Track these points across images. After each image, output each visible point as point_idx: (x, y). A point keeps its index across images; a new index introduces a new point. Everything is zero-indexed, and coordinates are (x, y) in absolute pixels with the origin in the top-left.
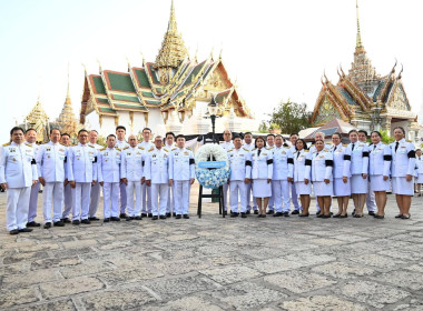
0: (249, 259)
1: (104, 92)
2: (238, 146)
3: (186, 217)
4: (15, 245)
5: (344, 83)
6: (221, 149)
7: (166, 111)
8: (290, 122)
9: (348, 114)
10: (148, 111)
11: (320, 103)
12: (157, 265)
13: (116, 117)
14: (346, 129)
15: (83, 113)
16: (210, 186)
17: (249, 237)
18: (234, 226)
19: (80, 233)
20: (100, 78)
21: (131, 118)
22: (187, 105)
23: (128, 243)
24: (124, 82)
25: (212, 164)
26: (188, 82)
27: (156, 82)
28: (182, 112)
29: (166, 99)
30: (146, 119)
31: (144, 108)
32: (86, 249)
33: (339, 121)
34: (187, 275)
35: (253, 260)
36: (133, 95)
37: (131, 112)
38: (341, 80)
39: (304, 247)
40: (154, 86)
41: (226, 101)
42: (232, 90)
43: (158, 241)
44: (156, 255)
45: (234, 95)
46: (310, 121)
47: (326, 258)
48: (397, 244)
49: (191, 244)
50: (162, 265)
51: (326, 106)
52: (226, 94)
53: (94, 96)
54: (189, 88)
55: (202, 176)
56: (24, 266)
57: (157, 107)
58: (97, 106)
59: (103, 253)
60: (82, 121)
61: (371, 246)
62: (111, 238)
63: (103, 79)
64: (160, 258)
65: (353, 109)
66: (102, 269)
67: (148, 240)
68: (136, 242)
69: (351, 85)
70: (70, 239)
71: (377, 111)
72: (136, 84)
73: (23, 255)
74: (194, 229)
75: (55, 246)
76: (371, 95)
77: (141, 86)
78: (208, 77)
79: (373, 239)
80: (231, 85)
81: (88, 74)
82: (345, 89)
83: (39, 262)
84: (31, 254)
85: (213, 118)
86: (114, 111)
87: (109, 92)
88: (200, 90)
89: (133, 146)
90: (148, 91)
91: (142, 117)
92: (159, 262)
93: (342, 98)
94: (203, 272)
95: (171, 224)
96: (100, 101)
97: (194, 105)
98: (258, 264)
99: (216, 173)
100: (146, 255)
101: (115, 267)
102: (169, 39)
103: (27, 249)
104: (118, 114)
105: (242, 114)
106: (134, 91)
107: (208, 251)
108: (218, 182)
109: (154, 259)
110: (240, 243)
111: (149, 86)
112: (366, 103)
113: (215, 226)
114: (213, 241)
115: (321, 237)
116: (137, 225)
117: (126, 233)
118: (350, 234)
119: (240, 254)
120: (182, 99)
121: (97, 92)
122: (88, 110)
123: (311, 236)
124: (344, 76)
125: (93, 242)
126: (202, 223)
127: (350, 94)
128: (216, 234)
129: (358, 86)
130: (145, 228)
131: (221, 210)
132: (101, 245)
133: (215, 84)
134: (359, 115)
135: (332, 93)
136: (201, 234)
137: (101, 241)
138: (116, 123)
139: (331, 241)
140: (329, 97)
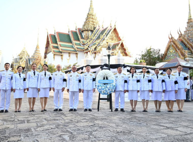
1: (56, 43)
2: (120, 72)
3: (90, 110)
5: (181, 38)
6: (111, 73)
7: (87, 53)
8: (151, 59)
9: (183, 55)
10: (78, 52)
11: (168, 49)
14: (183, 63)
15: (46, 53)
16: (104, 94)
18: (116, 118)
19: (29, 119)
20: (55, 36)
21: (69, 56)
22: (97, 50)
24: (66, 38)
25: (106, 81)
26: (98, 38)
27: (82, 38)
28: (95, 53)
29: (87, 46)
30: (77, 57)
31: (76, 51)
32: (28, 130)
33: (178, 58)
36: (71, 44)
37: (69, 53)
38: (180, 37)
39: (158, 136)
40: (81, 40)
41: (117, 48)
42: (121, 42)
43: (71, 126)
44: (66, 137)
45: (122, 45)
46: (162, 59)
49: (90, 130)
51: (171, 51)
52: (118, 44)
53: (51, 45)
54: (99, 41)
55: (100, 88)
57: (82, 51)
58: (53, 50)
59: (36, 133)
60: (45, 57)
62: (45, 122)
63: (56, 36)
65: (186, 52)
69: (185, 39)
70: (23, 122)
72: (72, 39)
77: (75, 40)
78: (108, 36)
80: (121, 40)
81: (49, 34)
82: (182, 42)
85: (109, 56)
86: (61, 52)
87: (59, 43)
88: (104, 42)
89: (59, 71)
90: (78, 42)
91: (75, 55)
93: (180, 46)
95: (81, 115)
96: (54, 47)
97: (101, 50)
99: (108, 87)
100: (60, 136)
102: (89, 16)
104: (63, 54)
105: (126, 55)
106: (71, 42)
107: (98, 136)
108: (109, 92)
109: (64, 139)
110: (118, 130)
111: (79, 40)
113: (106, 117)
114: (103, 128)
115: (168, 128)
116: (63, 114)
117: (55, 120)
118: (187, 127)
119: (117, 139)
120: (95, 47)
121: (53, 43)
122: (48, 51)
123: (162, 127)
124: (181, 35)
125: (35, 124)
126: (99, 115)
127: (185, 44)
128: (105, 123)
129: (189, 40)
130: (66, 116)
131: (111, 107)
132: (38, 127)
133: (112, 39)
134: (190, 56)
135: (175, 44)
136: (96, 122)
137: (39, 125)
138: (62, 59)
139: (175, 132)
140: (173, 46)
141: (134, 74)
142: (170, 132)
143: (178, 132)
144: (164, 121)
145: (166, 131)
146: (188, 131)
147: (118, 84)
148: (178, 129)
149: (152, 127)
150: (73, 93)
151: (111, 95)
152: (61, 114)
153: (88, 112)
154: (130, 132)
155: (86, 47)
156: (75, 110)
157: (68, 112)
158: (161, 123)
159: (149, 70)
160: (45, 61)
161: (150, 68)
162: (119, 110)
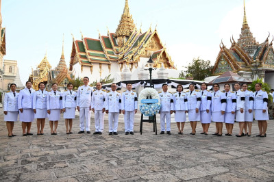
0: (172, 168)
1: (84, 51)
3: (132, 133)
4: (28, 151)
5: (235, 47)
6: (155, 91)
7: (122, 63)
8: (198, 72)
9: (237, 67)
10: (111, 63)
11: (219, 60)
12: (114, 170)
13: (91, 67)
14: (236, 78)
15: (72, 64)
16: (147, 115)
17: (172, 150)
18: (162, 142)
19: (67, 144)
20: (82, 43)
21: (100, 67)
22: (135, 60)
23: (96, 152)
24: (95, 45)
25: (149, 101)
26: (135, 45)
27: (115, 45)
28: (132, 64)
29: (122, 56)
30: (109, 68)
31: (108, 61)
32: (71, 156)
33: (231, 73)
34: (133, 179)
35: (174, 168)
36: (102, 53)
37: (100, 64)
38: (233, 46)
39: (208, 160)
40: (115, 48)
41: (159, 57)
42: (162, 50)
43: (115, 151)
44: (114, 163)
45: (164, 53)
46: (211, 71)
47: (222, 170)
48: (270, 160)
49: (135, 154)
50: (117, 170)
51: (223, 62)
52: (159, 53)
53: (78, 54)
54: (136, 49)
55: (143, 108)
56: (33, 167)
57: (116, 61)
58: (80, 60)
59: (80, 159)
60: (71, 69)
61: (252, 160)
62: (86, 147)
63: (84, 43)
64: (115, 164)
65: (240, 64)
66: (79, 171)
67: (109, 150)
68: (101, 151)
69: (239, 49)
70: (61, 147)
71: (256, 66)
72: (103, 46)
73: (33, 159)
74: (138, 143)
75: (52, 152)
76: (252, 56)
77: (107, 47)
78: (148, 42)
79: (254, 155)
80: (161, 47)
81: (75, 40)
82: (236, 52)
83: (42, 164)
84: (38, 158)
85: (151, 70)
86: (90, 63)
87: (87, 51)
88: (143, 50)
90: (111, 50)
91: (107, 67)
92: (115, 167)
93: (233, 57)
94: (143, 177)
95: (123, 139)
96: (81, 56)
97: (139, 59)
98: (178, 172)
99: (152, 107)
100: (107, 162)
101: (88, 171)
102: (125, 19)
103: (35, 155)
104: (92, 65)
105: (169, 65)
106: (102, 50)
107: (146, 161)
108: (153, 112)
109: (112, 165)
110: (166, 155)
111: (111, 48)
112: (249, 61)
113: (151, 141)
114: (150, 153)
115: (218, 152)
116: (102, 138)
117: (96, 145)
118: (238, 150)
119: (166, 163)
120: (131, 56)
121: (80, 51)
122: (74, 62)
123: (212, 151)
124: (235, 43)
125: (75, 150)
126: (143, 138)
127: (238, 54)
128: (151, 147)
129: (244, 50)
130: (107, 141)
131: (155, 130)
132: (80, 152)
133: (152, 47)
134: (244, 68)
135: (226, 54)
136: (142, 146)
137: (80, 150)
138: (91, 70)
139: (225, 155)
140: (224, 57)
141: (181, 93)
142: (220, 156)
143: (229, 156)
144: (215, 145)
145: (216, 155)
146: (240, 154)
147: (163, 104)
148: (229, 153)
149: (202, 151)
150: (114, 114)
151: (155, 116)
152: (100, 138)
153: (129, 135)
154: (179, 157)
155: (120, 56)
156: (115, 133)
157: (108, 136)
158: (210, 146)
159: (197, 85)
160: (71, 75)
161: (198, 83)
162: (166, 132)
